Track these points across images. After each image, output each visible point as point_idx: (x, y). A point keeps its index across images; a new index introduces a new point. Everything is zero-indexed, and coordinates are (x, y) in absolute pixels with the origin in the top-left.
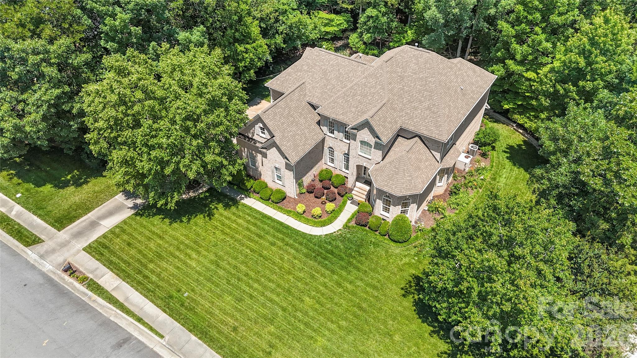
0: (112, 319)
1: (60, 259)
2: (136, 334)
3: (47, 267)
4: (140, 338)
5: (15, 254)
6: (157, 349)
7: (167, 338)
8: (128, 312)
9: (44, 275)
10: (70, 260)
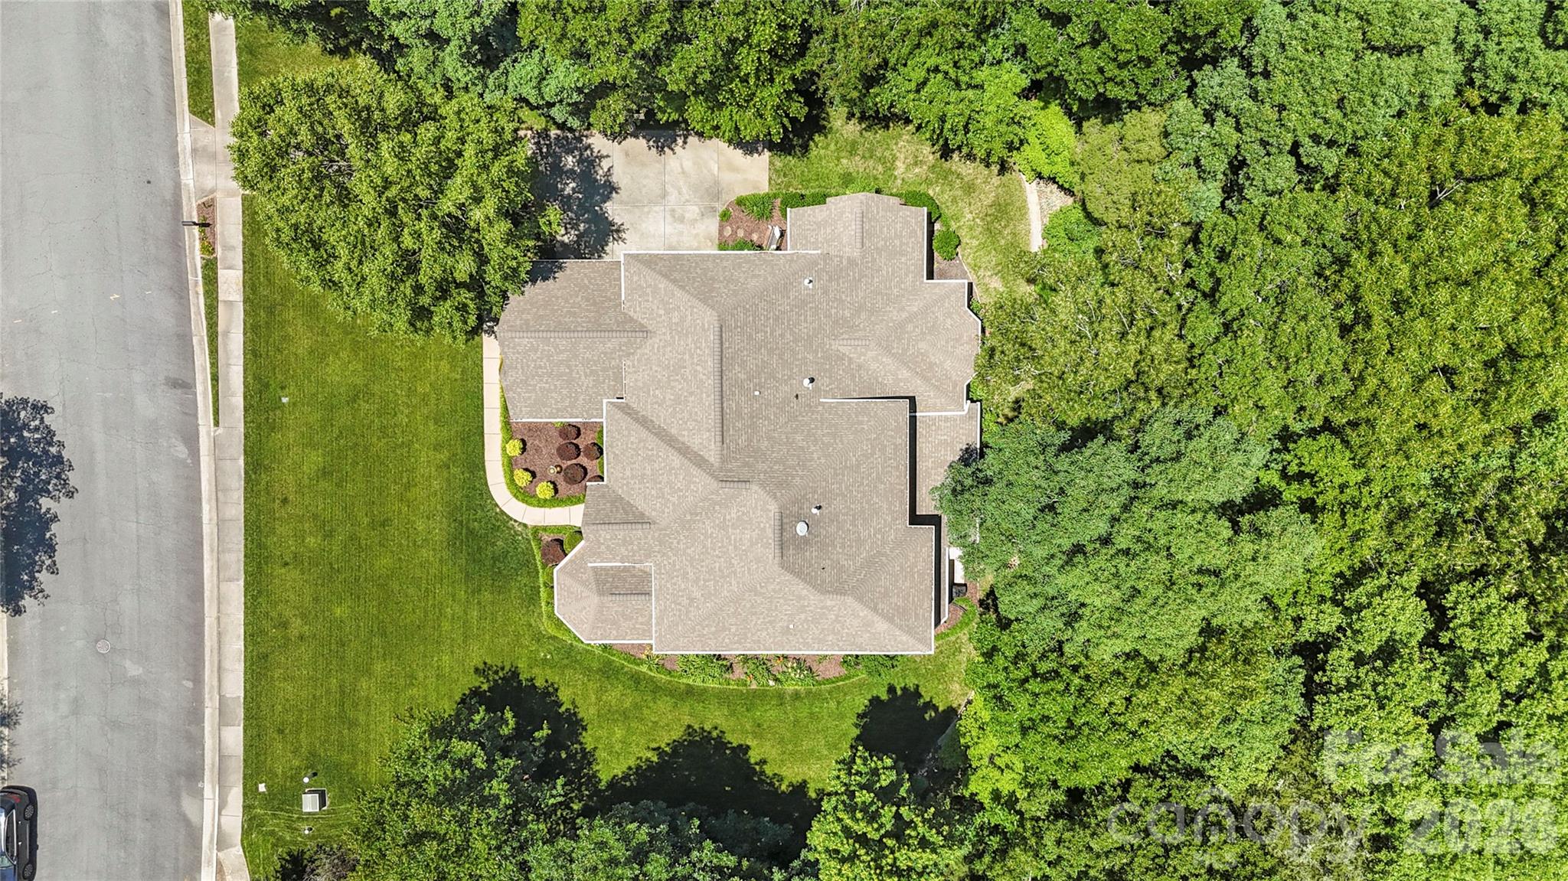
0: (195, 340)
1: (209, 183)
2: (199, 389)
3: (188, 179)
4: (200, 398)
6: (203, 431)
7: (220, 431)
8: (214, 352)
10: (218, 195)
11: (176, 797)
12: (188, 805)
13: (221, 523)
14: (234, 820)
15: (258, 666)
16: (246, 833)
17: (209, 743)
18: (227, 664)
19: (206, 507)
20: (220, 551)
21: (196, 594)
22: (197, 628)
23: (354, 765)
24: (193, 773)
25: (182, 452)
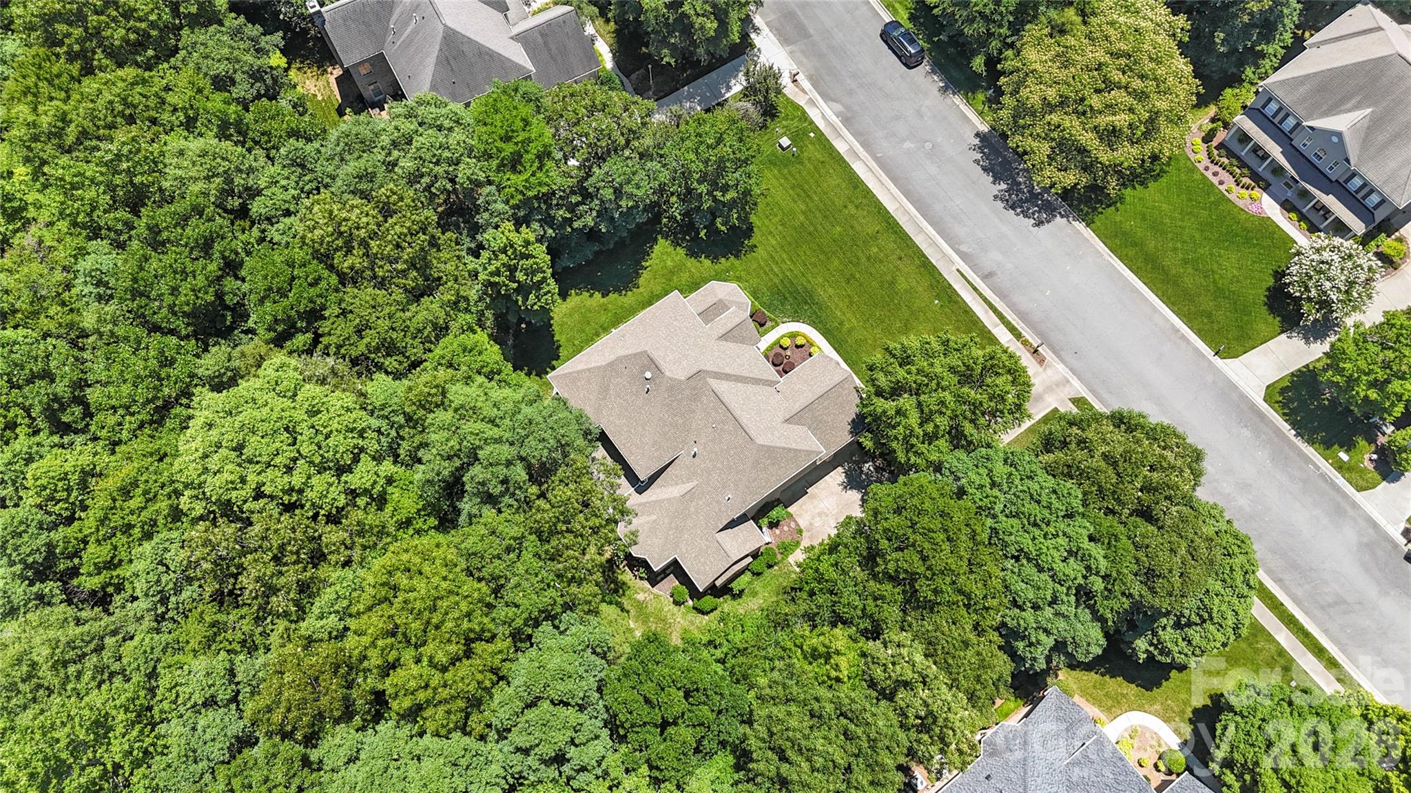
0: (998, 299)
1: (1049, 372)
2: (978, 280)
3: (1061, 367)
4: (975, 276)
5: (1093, 391)
6: (962, 263)
7: (954, 269)
8: (985, 300)
9: (1063, 361)
10: (1041, 370)
11: (847, 107)
12: (839, 107)
13: (921, 230)
14: (813, 114)
15: (855, 183)
16: (804, 112)
17: (850, 137)
18: (870, 174)
19: (933, 232)
20: (911, 218)
21: (907, 194)
22: (895, 180)
23: (779, 171)
24: (847, 121)
25: (963, 248)
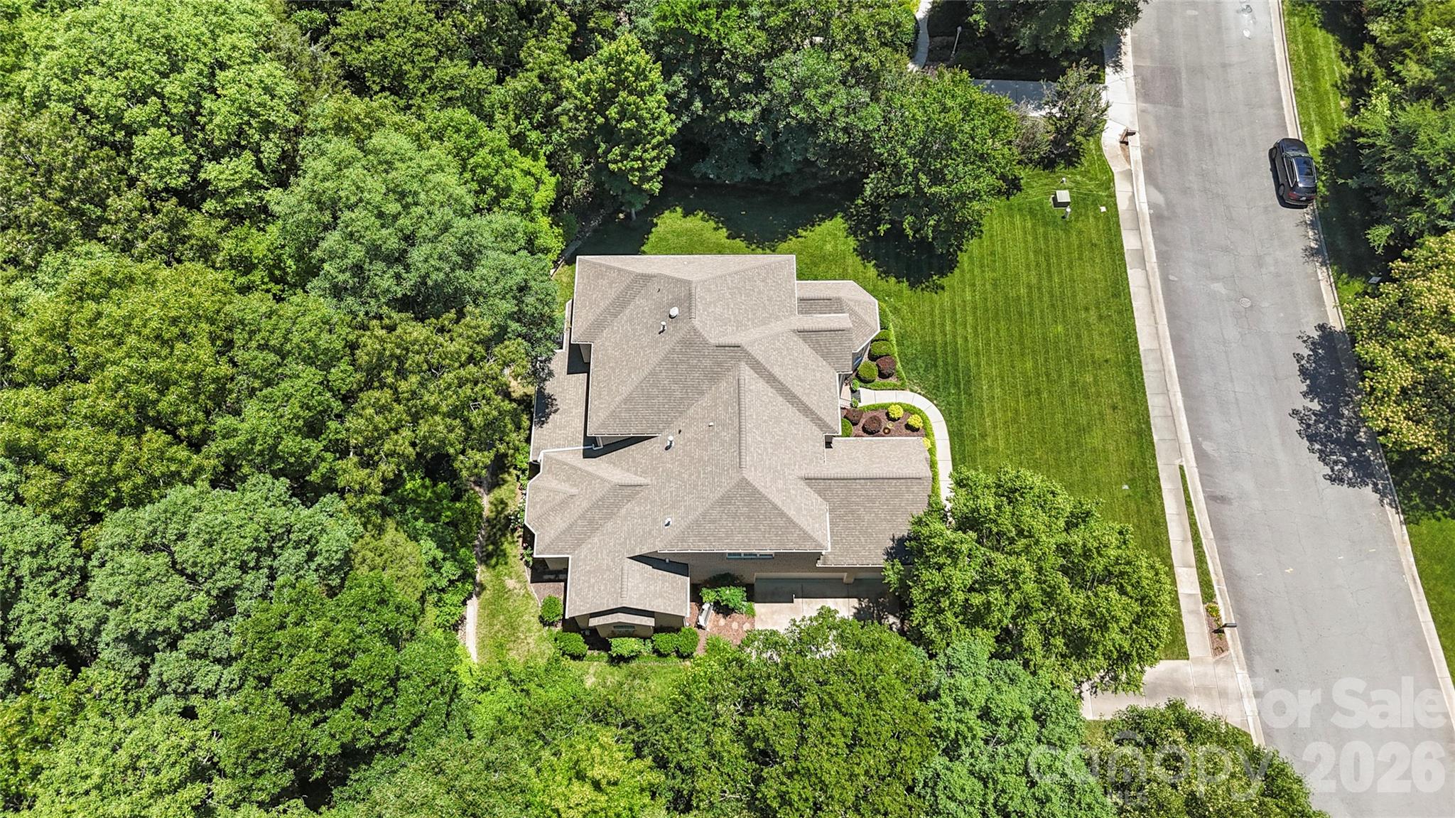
0: (1211, 535)
2: (1201, 496)
3: (1242, 675)
4: (1199, 488)
6: (1193, 463)
7: (1177, 462)
8: (1193, 525)
9: (1252, 670)
10: (1211, 659)
11: (1169, 204)
12: (1159, 199)
13: (1166, 392)
14: (1122, 191)
15: (1119, 289)
16: (1111, 180)
17: (1150, 239)
18: (1144, 291)
19: (1180, 404)
20: (1163, 371)
21: (1177, 342)
22: (1172, 317)
23: (1034, 226)
24: (1158, 218)
25: (1207, 446)
